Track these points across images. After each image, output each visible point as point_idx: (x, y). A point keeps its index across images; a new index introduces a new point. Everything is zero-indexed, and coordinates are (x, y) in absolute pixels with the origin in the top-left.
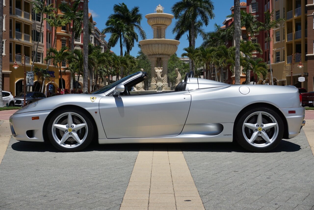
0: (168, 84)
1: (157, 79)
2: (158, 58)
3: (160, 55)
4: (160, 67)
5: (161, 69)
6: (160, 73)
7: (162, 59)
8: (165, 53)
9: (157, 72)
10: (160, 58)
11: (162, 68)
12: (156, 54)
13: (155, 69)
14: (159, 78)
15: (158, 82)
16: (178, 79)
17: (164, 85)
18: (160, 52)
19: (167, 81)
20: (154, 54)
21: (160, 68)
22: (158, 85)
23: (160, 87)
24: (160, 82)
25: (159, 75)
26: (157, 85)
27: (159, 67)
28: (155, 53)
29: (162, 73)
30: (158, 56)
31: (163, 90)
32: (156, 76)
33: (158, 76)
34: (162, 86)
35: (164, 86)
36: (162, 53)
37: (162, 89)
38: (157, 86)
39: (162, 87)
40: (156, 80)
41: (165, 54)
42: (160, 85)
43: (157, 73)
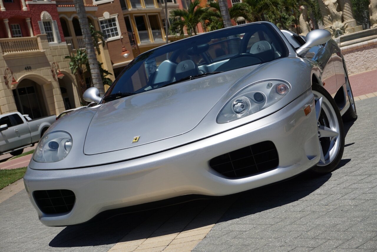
0: (355, 20)
1: (331, 18)
6: (333, 4)
9: (328, 5)
14: (333, 14)
15: (335, 21)
16: (372, 7)
17: (345, 24)
19: (351, 16)
22: (334, 28)
23: (338, 30)
24: (337, 21)
25: (334, 10)
26: (332, 28)
29: (337, 4)
31: (347, 34)
32: (328, 12)
33: (331, 11)
34: (343, 27)
35: (347, 27)
37: (345, 33)
38: (333, 30)
39: (343, 29)
40: (329, 19)
42: (339, 28)
43: (328, 7)
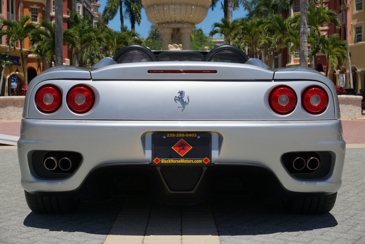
2: (174, 29)
3: (178, 24)
4: (178, 44)
5: (180, 47)
7: (181, 31)
8: (186, 20)
10: (178, 30)
11: (181, 45)
12: (172, 23)
13: (169, 47)
18: (178, 19)
20: (167, 21)
21: (178, 46)
27: (176, 45)
28: (169, 21)
30: (174, 26)
36: (180, 21)
41: (187, 22)
